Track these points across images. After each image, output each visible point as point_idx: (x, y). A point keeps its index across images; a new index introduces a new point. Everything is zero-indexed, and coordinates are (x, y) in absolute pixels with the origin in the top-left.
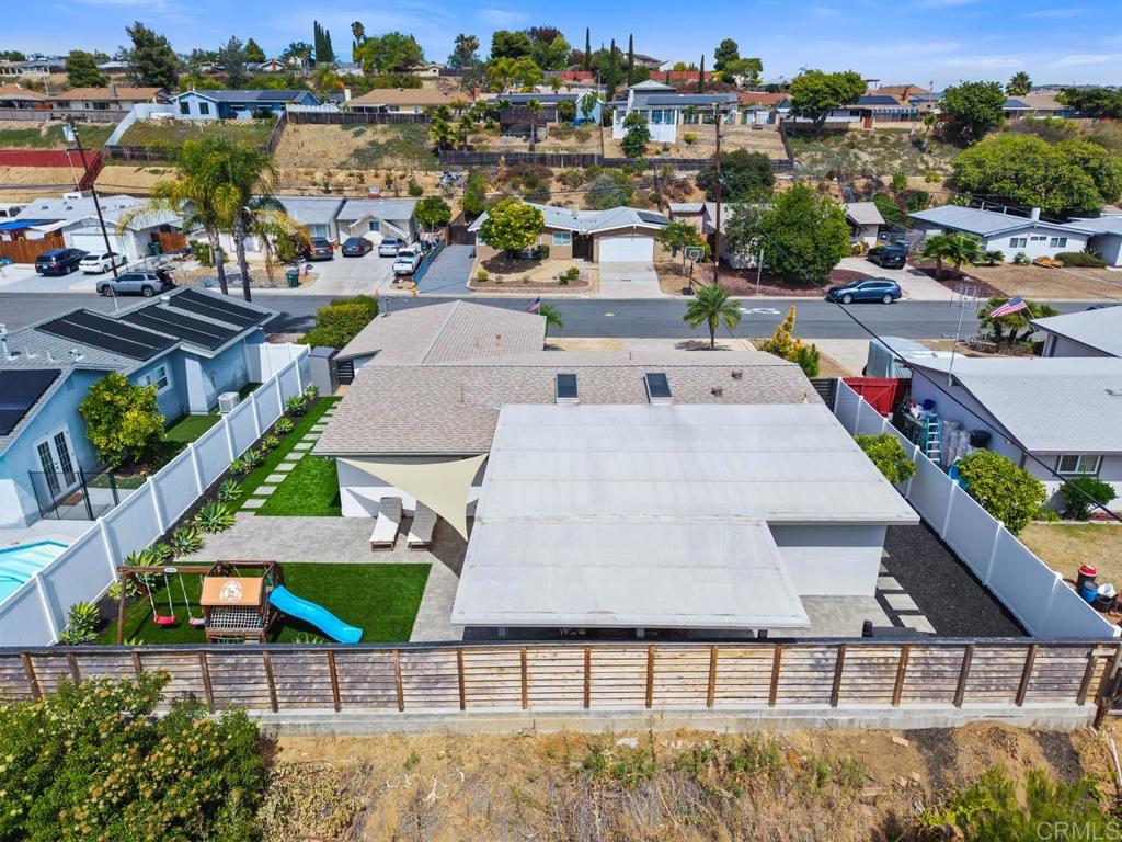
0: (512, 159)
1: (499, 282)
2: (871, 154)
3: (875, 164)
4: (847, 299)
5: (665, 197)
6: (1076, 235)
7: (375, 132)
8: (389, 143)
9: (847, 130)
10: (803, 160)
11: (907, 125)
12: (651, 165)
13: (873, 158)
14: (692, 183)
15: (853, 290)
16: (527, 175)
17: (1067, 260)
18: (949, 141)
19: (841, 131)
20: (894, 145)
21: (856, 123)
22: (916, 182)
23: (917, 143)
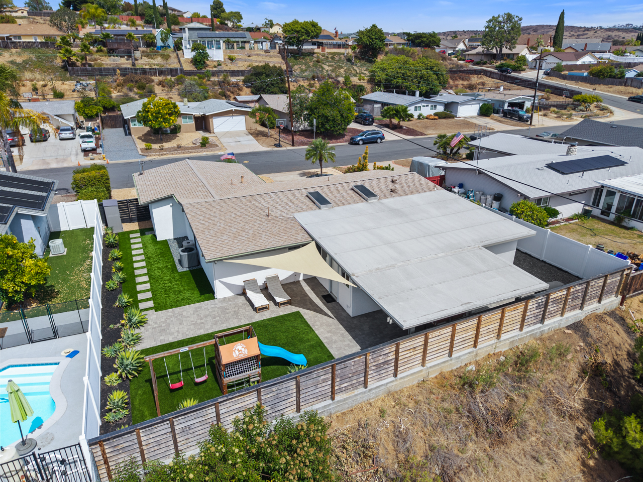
0: (124, 72)
1: (162, 149)
2: (329, 66)
3: (332, 71)
4: (361, 143)
5: (229, 93)
6: (440, 103)
7: (11, 54)
8: (25, 62)
9: (314, 53)
10: (297, 70)
11: (342, 50)
12: (214, 74)
13: (331, 68)
14: (241, 84)
15: (364, 137)
16: (136, 82)
17: (439, 116)
18: (363, 59)
19: (311, 53)
20: (338, 61)
21: (317, 50)
22: (355, 80)
23: (349, 60)
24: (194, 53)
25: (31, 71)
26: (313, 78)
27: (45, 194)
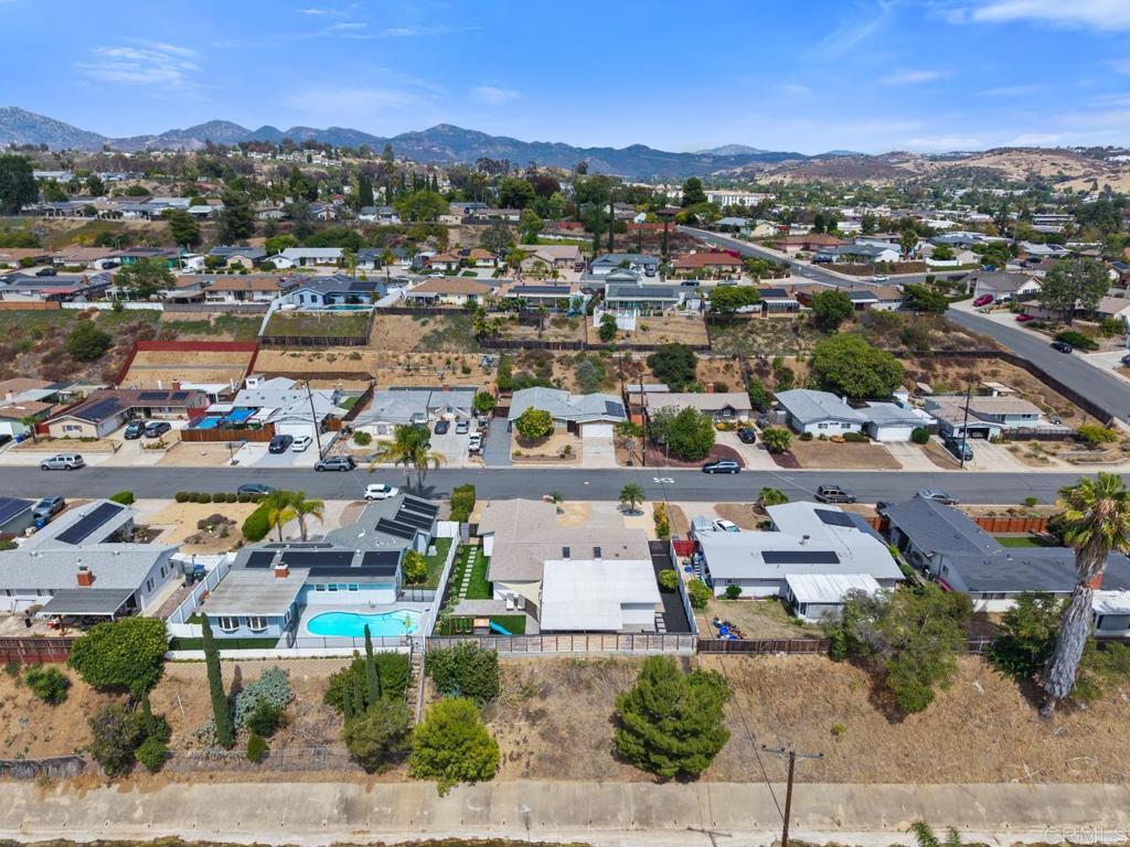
0: (529, 345)
1: (528, 456)
2: (764, 338)
3: (766, 345)
4: (712, 472)
5: (626, 374)
6: (856, 422)
7: (436, 322)
8: (445, 330)
9: (749, 319)
10: (718, 343)
11: (790, 315)
12: (619, 348)
13: (765, 341)
14: (644, 363)
15: (716, 467)
16: (537, 357)
17: (848, 438)
18: (817, 327)
19: (745, 320)
20: (780, 331)
21: (756, 315)
22: (789, 360)
23: (795, 329)
24: (602, 324)
25: (448, 341)
26: (734, 358)
27: (432, 517)
